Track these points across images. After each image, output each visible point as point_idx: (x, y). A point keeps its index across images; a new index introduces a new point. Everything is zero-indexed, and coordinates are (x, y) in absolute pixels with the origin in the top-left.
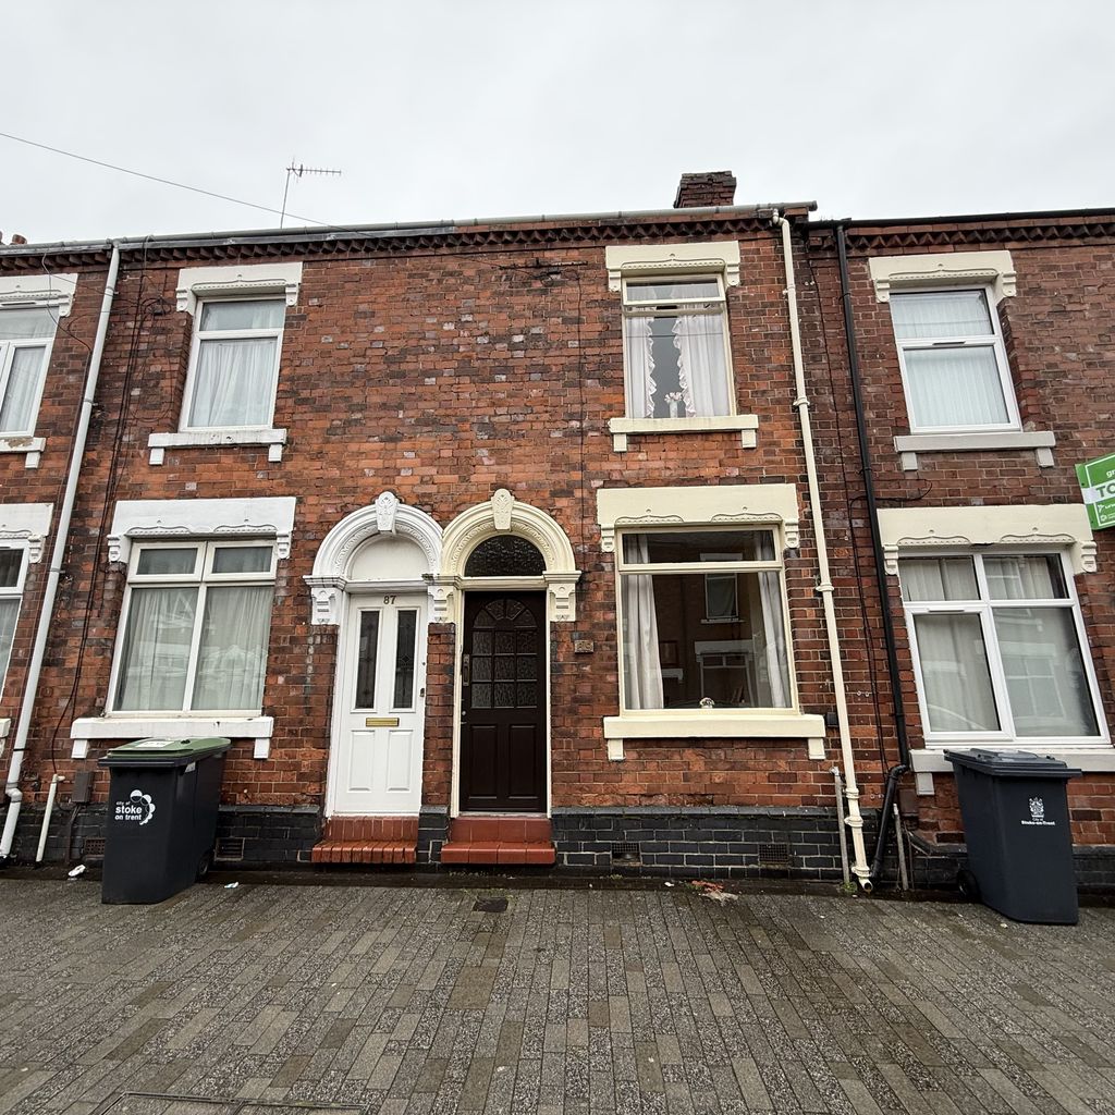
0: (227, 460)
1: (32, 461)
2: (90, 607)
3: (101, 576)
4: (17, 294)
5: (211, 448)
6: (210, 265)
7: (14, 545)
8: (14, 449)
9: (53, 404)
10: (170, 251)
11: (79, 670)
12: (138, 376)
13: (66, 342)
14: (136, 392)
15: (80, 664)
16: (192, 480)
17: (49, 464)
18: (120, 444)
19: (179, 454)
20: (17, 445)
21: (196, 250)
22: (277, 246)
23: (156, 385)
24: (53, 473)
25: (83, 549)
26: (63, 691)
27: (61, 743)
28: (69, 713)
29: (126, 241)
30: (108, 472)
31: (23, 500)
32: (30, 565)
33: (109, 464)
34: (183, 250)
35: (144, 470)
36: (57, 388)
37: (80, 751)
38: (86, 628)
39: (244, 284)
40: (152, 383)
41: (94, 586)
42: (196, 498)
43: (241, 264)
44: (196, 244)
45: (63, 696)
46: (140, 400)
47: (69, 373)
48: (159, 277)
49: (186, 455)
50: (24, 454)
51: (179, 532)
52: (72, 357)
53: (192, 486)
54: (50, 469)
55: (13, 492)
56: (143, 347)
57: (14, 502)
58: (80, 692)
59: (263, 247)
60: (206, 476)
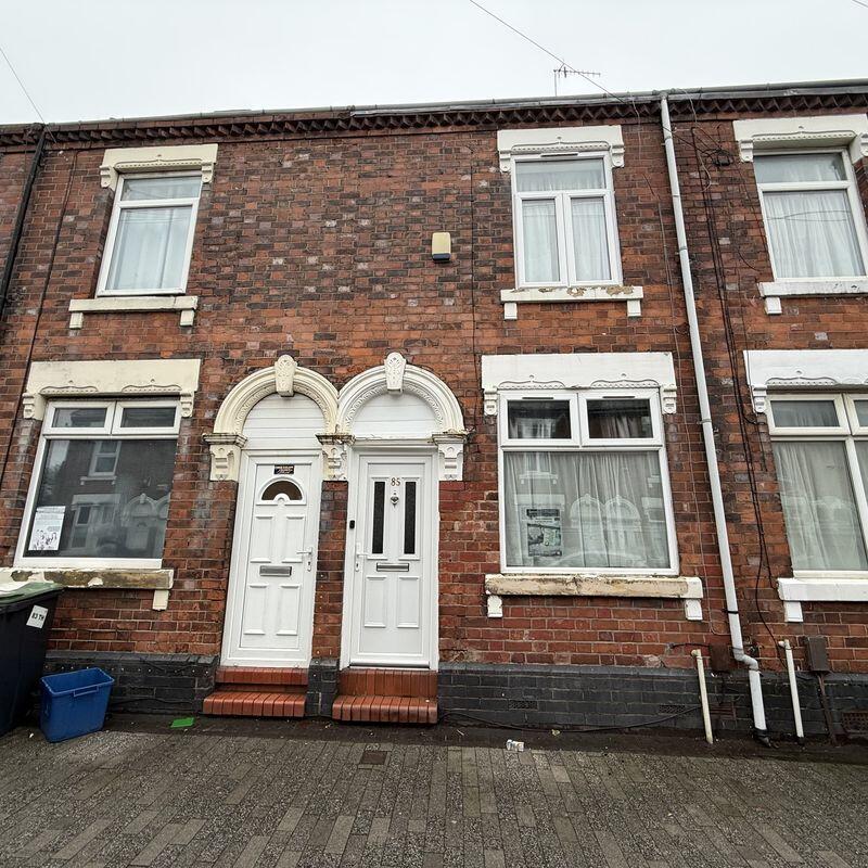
0: (852, 310)
1: (634, 309)
2: (750, 460)
3: (750, 428)
4: (560, 146)
5: (830, 297)
6: (765, 117)
7: (639, 395)
8: (614, 297)
9: (636, 252)
10: (722, 102)
11: (760, 527)
12: (721, 225)
13: (630, 193)
14: (724, 241)
15: (759, 519)
16: (820, 330)
17: (652, 312)
18: (725, 294)
19: (797, 303)
20: (617, 293)
21: (751, 101)
22: (839, 97)
23: (745, 234)
24: (659, 322)
25: (720, 399)
26: (749, 549)
27: (766, 605)
28: (765, 572)
29: (673, 92)
30: (722, 321)
31: (635, 350)
32: (665, 416)
33: (720, 313)
34: (736, 102)
35: (761, 320)
36: (635, 237)
37: (794, 614)
38: (752, 482)
39: (807, 136)
40: (739, 232)
41: (746, 438)
42: (831, 348)
43: (798, 116)
44: (753, 95)
45: (753, 555)
46: (730, 250)
47: (642, 222)
48: (711, 129)
49: (803, 304)
50: (624, 303)
51: (823, 382)
52: (639, 206)
53: (822, 336)
54: (656, 318)
55: (621, 341)
56: (716, 197)
57: (625, 351)
58: (770, 549)
59: (824, 98)
60: (834, 326)
